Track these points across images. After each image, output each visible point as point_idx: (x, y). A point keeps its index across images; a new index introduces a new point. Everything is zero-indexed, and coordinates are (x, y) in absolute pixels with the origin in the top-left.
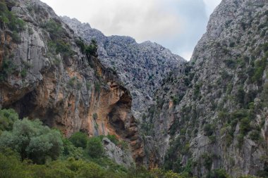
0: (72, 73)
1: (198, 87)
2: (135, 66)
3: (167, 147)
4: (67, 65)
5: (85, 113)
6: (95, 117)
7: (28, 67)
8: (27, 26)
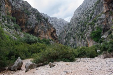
0: (42, 25)
1: (71, 28)
2: (57, 24)
3: (65, 42)
4: (41, 23)
5: (45, 34)
6: (48, 35)
7: (32, 23)
8: (31, 14)
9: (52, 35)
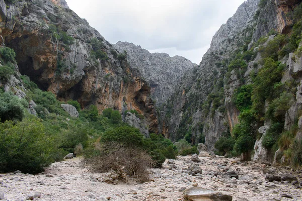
0: (108, 71)
2: (168, 71)
4: (104, 66)
5: (116, 96)
6: (124, 100)
7: (75, 67)
8: (75, 41)
9: (139, 100)
